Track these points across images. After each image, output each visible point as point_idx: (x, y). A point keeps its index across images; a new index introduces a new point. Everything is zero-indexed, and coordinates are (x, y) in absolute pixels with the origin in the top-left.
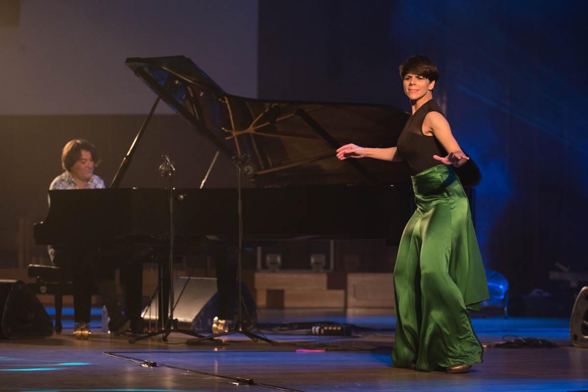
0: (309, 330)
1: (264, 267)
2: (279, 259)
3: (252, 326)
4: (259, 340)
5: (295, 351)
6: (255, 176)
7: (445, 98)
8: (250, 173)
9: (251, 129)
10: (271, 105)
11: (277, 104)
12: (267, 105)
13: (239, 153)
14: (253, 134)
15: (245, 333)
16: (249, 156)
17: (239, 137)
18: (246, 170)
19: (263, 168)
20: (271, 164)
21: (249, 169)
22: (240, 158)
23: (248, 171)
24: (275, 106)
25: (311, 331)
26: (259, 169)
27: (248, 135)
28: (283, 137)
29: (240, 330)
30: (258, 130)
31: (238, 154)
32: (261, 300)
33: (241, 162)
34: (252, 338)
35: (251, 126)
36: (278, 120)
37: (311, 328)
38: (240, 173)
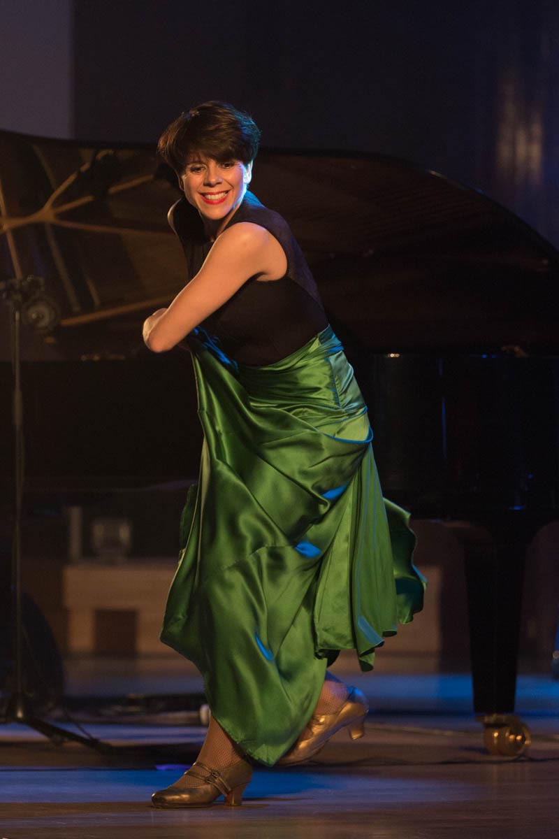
0: (194, 714)
1: (89, 552)
2: (124, 533)
3: (51, 705)
4: (66, 739)
5: (156, 769)
6: (57, 330)
7: (537, 130)
8: (45, 322)
9: (47, 214)
10: (96, 154)
11: (111, 152)
12: (87, 154)
13: (19, 274)
14: (53, 226)
15: (32, 721)
16: (41, 280)
17: (16, 232)
18: (34, 316)
19: (76, 309)
20: (97, 301)
21: (42, 314)
22: (17, 287)
23: (39, 318)
24: (105, 157)
25: (199, 718)
26: (68, 313)
27: (39, 227)
28: (126, 233)
29: (20, 715)
30: (62, 216)
31: (15, 277)
32: (81, 636)
33: (18, 297)
34: (48, 735)
35: (48, 206)
36: (113, 190)
37: (198, 709)
38: (17, 323)
